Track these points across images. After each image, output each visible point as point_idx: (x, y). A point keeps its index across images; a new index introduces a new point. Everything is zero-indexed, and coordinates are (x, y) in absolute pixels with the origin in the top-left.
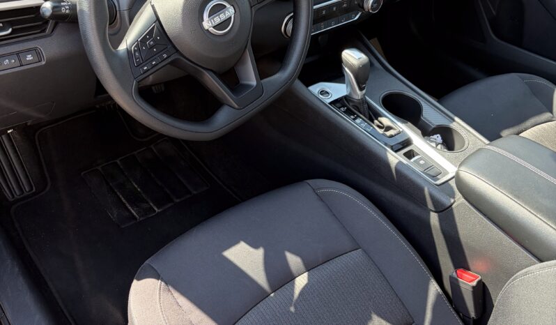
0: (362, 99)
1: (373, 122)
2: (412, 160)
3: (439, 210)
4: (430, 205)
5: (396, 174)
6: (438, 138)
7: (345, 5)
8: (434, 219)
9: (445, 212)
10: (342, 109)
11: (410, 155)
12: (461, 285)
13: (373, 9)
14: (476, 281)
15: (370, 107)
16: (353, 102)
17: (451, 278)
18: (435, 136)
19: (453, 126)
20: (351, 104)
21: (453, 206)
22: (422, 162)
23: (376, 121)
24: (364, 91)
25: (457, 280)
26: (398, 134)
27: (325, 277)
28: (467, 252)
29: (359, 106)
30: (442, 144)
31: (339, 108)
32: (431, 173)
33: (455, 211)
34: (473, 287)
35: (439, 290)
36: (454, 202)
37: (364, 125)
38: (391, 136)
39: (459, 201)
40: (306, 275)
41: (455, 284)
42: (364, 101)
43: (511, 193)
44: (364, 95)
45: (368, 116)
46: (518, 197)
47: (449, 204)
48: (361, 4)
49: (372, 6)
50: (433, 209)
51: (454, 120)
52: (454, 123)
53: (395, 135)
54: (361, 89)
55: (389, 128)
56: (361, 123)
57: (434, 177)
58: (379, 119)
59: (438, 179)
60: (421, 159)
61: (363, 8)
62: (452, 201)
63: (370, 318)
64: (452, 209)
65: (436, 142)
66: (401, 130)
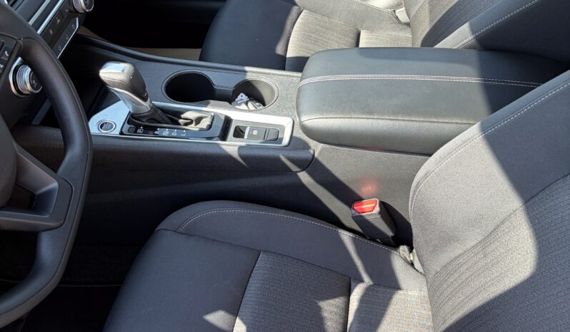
0: (151, 108)
1: (179, 124)
2: (246, 137)
3: (305, 167)
4: (294, 168)
5: (244, 161)
6: (242, 97)
7: (58, 21)
8: (304, 177)
9: (311, 165)
10: (139, 131)
11: (239, 133)
12: (368, 218)
13: (88, 7)
14: (378, 205)
15: (165, 111)
16: (144, 117)
17: (354, 218)
18: (239, 97)
19: (249, 77)
20: (144, 120)
21: (316, 155)
22: (255, 133)
23: (181, 121)
24: (149, 100)
25: (362, 216)
26: (213, 120)
27: (256, 307)
28: (352, 186)
29: (154, 117)
30: (250, 100)
31: (136, 132)
32: (271, 137)
33: (320, 159)
34: (380, 213)
35: (351, 235)
36: (314, 152)
37: (175, 133)
38: (210, 127)
39: (317, 148)
40: (238, 321)
41: (360, 220)
42: (155, 109)
43: (363, 113)
44: (151, 102)
45: (169, 120)
46: (371, 113)
47: (311, 157)
48: (72, 8)
49: (85, 4)
50: (299, 170)
51: (245, 72)
52: (248, 74)
53: (212, 123)
54: (145, 99)
55: (198, 120)
56: (170, 133)
57: (277, 140)
58: (183, 116)
59: (282, 139)
60: (251, 130)
61: (76, 11)
62: (312, 152)
63: (319, 309)
64: (316, 159)
65: (244, 102)
66: (213, 114)
